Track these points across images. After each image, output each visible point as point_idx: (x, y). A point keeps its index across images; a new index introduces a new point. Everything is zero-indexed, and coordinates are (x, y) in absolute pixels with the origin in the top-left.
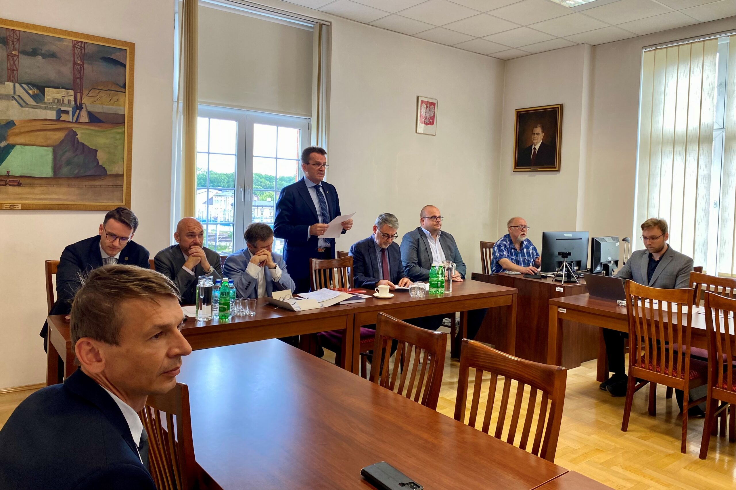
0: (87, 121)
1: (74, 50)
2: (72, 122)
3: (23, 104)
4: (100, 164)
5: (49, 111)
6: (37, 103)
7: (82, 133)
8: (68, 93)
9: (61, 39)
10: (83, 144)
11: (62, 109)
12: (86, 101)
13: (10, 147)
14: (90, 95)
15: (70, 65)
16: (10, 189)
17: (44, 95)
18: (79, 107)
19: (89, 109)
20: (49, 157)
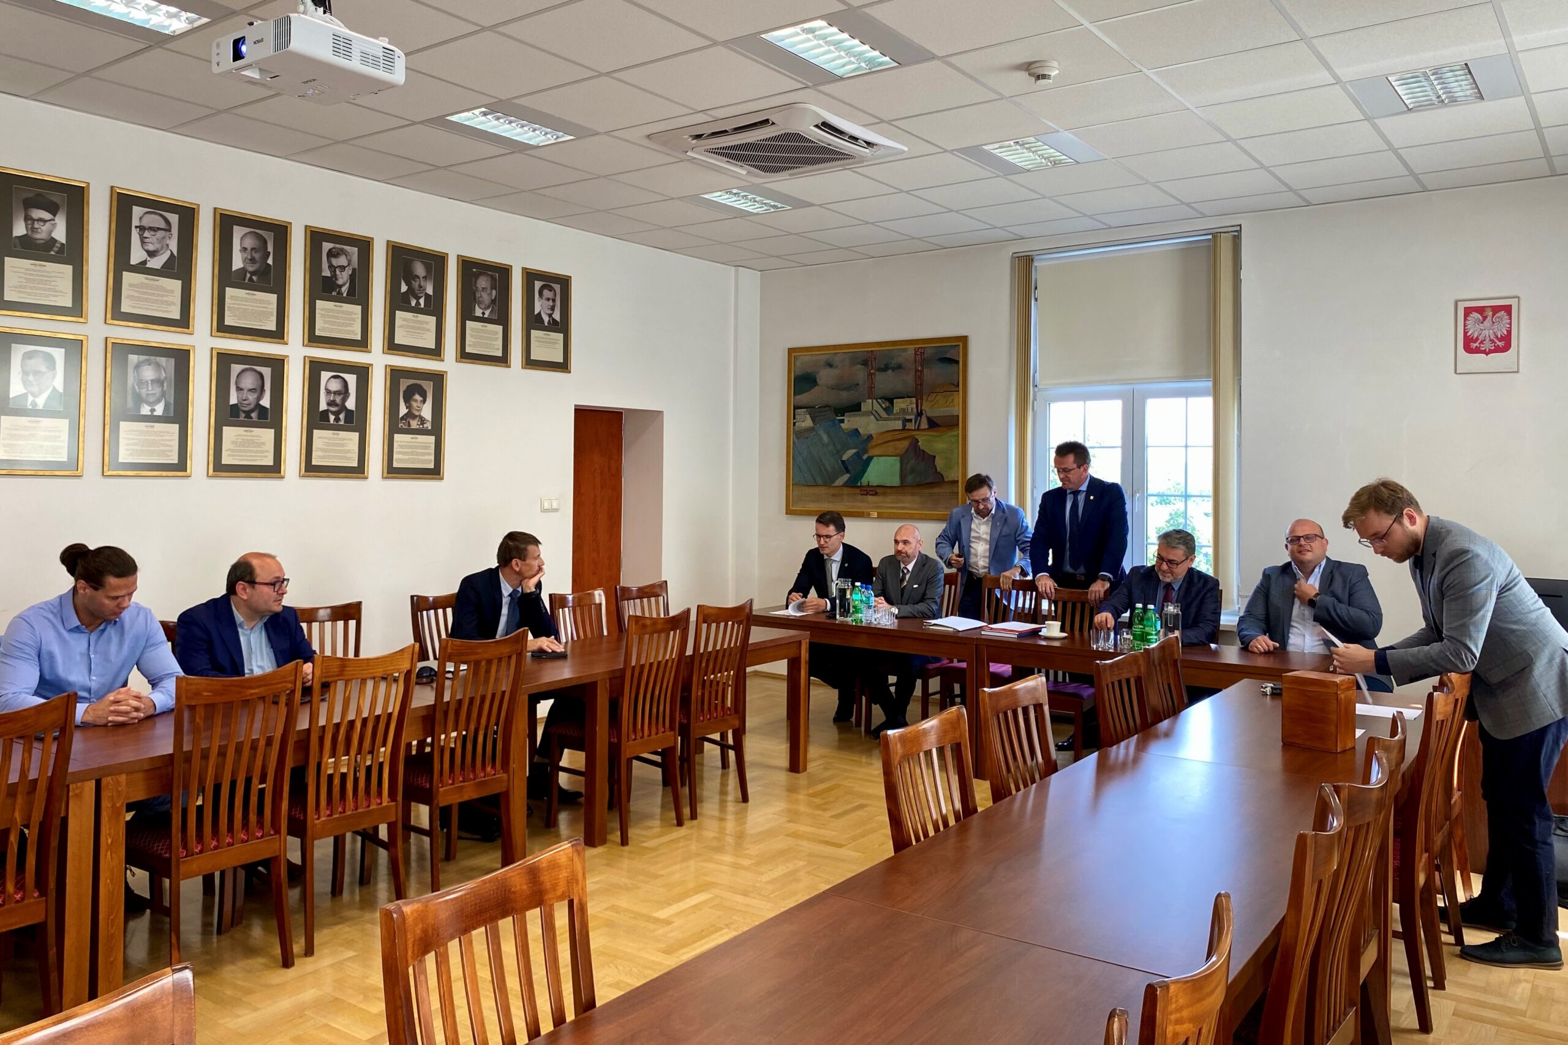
0: (927, 427)
1: (915, 357)
2: (915, 430)
3: (879, 418)
4: (938, 470)
5: (897, 422)
6: (888, 415)
7: (923, 440)
8: (911, 401)
9: (905, 350)
10: (924, 451)
11: (907, 418)
12: (926, 407)
13: (870, 459)
14: (930, 399)
15: (912, 373)
16: (870, 498)
17: (893, 406)
18: (920, 414)
19: (928, 415)
20: (898, 465)
